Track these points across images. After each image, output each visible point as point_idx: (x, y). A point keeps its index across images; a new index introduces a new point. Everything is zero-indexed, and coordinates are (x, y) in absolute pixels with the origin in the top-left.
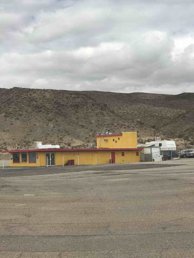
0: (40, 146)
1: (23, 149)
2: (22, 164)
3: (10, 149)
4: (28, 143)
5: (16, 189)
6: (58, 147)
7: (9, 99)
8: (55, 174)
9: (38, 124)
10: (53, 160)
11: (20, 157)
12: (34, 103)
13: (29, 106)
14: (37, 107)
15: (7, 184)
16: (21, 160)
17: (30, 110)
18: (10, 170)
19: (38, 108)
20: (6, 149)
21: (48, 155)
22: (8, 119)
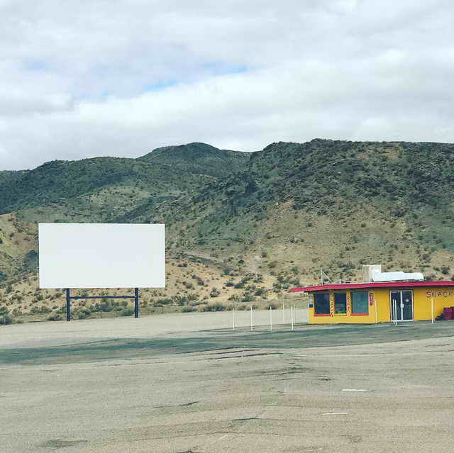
0: (376, 274)
1: (337, 282)
2: (334, 319)
3: (306, 282)
4: (347, 268)
5: (324, 377)
6: (419, 276)
7: (304, 168)
8: (414, 342)
9: (370, 224)
10: (408, 306)
11: (332, 302)
12: (361, 174)
13: (350, 182)
14: (367, 184)
15: (304, 365)
16: (332, 308)
17: (351, 191)
18: (308, 333)
19: (372, 188)
20: (297, 283)
21: (395, 297)
22: (301, 213)
